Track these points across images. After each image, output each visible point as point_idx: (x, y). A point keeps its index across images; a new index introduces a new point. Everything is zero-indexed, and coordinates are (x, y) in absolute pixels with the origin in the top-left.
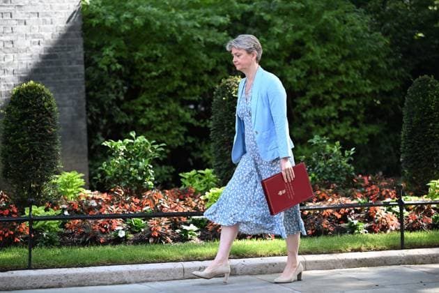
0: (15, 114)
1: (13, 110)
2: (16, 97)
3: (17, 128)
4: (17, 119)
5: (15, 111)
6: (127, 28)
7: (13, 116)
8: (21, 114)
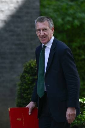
0: (28, 79)
1: (27, 77)
2: (29, 68)
3: (29, 88)
4: (29, 82)
5: (28, 77)
6: (69, 27)
7: (27, 80)
8: (32, 79)
